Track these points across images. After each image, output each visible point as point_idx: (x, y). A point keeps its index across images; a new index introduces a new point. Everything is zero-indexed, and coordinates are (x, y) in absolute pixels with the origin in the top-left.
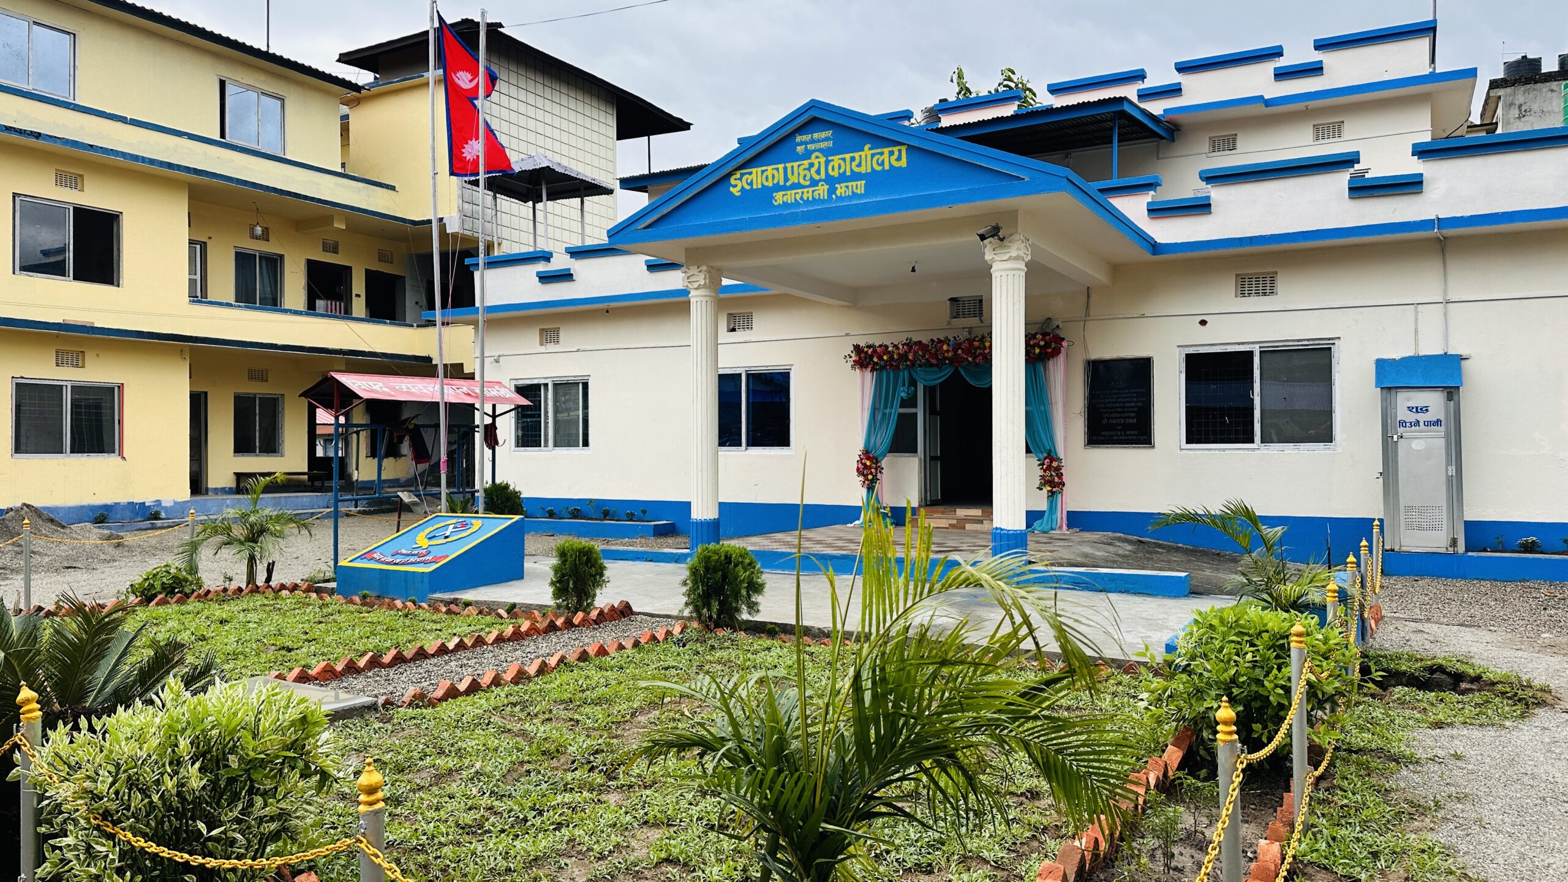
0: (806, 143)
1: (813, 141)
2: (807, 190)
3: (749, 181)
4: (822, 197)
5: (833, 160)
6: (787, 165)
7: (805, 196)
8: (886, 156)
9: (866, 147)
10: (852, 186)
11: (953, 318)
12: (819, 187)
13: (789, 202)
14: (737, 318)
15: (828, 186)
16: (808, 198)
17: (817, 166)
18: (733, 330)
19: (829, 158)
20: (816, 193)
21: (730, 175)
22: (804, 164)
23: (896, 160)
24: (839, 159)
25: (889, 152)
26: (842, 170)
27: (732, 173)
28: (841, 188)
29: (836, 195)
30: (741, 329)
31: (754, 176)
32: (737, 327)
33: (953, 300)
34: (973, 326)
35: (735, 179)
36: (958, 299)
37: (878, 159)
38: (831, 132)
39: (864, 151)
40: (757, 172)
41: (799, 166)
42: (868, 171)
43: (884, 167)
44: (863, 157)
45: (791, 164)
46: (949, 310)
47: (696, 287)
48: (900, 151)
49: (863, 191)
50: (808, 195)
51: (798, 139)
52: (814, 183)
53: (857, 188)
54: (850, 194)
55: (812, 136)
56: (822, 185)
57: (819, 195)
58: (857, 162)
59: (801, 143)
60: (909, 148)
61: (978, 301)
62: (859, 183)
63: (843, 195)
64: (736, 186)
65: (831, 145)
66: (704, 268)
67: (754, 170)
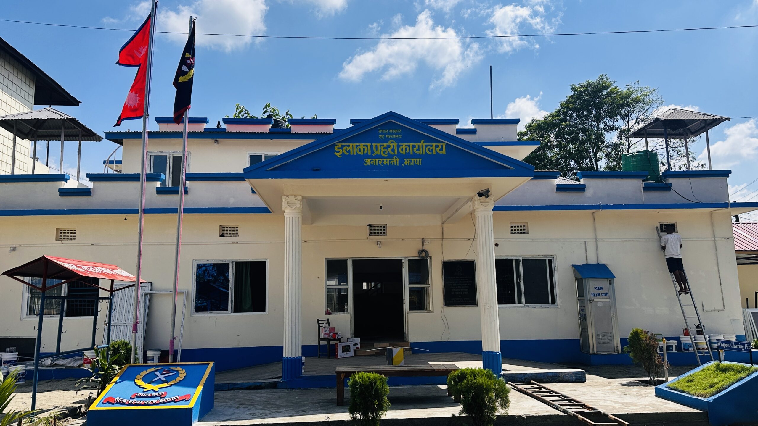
0: (385, 134)
1: (389, 133)
2: (386, 159)
3: (347, 150)
4: (395, 165)
5: (402, 145)
6: (373, 144)
7: (385, 163)
8: (434, 147)
9: (422, 141)
10: (414, 161)
11: (370, 235)
12: (394, 159)
13: (375, 164)
14: (225, 228)
15: (399, 159)
16: (387, 164)
17: (392, 147)
18: (222, 236)
19: (400, 144)
20: (392, 162)
21: (334, 145)
22: (384, 145)
23: (439, 150)
24: (406, 145)
25: (436, 145)
26: (408, 151)
27: (336, 144)
28: (407, 161)
29: (404, 164)
30: (228, 235)
31: (351, 148)
32: (225, 234)
33: (370, 225)
34: (382, 240)
35: (338, 148)
36: (372, 225)
37: (429, 148)
38: (400, 130)
39: (421, 143)
40: (353, 145)
41: (380, 146)
42: (423, 154)
43: (433, 153)
44: (420, 146)
45: (376, 144)
46: (368, 231)
47: (293, 208)
48: (442, 146)
49: (421, 164)
50: (386, 162)
51: (380, 131)
52: (390, 156)
53: (417, 162)
54: (413, 164)
55: (389, 131)
56: (395, 158)
57: (394, 163)
58: (417, 148)
59: (382, 134)
60: (447, 145)
61: (382, 227)
62: (418, 160)
63: (409, 165)
64: (339, 152)
65: (401, 137)
66: (300, 198)
67: (351, 145)
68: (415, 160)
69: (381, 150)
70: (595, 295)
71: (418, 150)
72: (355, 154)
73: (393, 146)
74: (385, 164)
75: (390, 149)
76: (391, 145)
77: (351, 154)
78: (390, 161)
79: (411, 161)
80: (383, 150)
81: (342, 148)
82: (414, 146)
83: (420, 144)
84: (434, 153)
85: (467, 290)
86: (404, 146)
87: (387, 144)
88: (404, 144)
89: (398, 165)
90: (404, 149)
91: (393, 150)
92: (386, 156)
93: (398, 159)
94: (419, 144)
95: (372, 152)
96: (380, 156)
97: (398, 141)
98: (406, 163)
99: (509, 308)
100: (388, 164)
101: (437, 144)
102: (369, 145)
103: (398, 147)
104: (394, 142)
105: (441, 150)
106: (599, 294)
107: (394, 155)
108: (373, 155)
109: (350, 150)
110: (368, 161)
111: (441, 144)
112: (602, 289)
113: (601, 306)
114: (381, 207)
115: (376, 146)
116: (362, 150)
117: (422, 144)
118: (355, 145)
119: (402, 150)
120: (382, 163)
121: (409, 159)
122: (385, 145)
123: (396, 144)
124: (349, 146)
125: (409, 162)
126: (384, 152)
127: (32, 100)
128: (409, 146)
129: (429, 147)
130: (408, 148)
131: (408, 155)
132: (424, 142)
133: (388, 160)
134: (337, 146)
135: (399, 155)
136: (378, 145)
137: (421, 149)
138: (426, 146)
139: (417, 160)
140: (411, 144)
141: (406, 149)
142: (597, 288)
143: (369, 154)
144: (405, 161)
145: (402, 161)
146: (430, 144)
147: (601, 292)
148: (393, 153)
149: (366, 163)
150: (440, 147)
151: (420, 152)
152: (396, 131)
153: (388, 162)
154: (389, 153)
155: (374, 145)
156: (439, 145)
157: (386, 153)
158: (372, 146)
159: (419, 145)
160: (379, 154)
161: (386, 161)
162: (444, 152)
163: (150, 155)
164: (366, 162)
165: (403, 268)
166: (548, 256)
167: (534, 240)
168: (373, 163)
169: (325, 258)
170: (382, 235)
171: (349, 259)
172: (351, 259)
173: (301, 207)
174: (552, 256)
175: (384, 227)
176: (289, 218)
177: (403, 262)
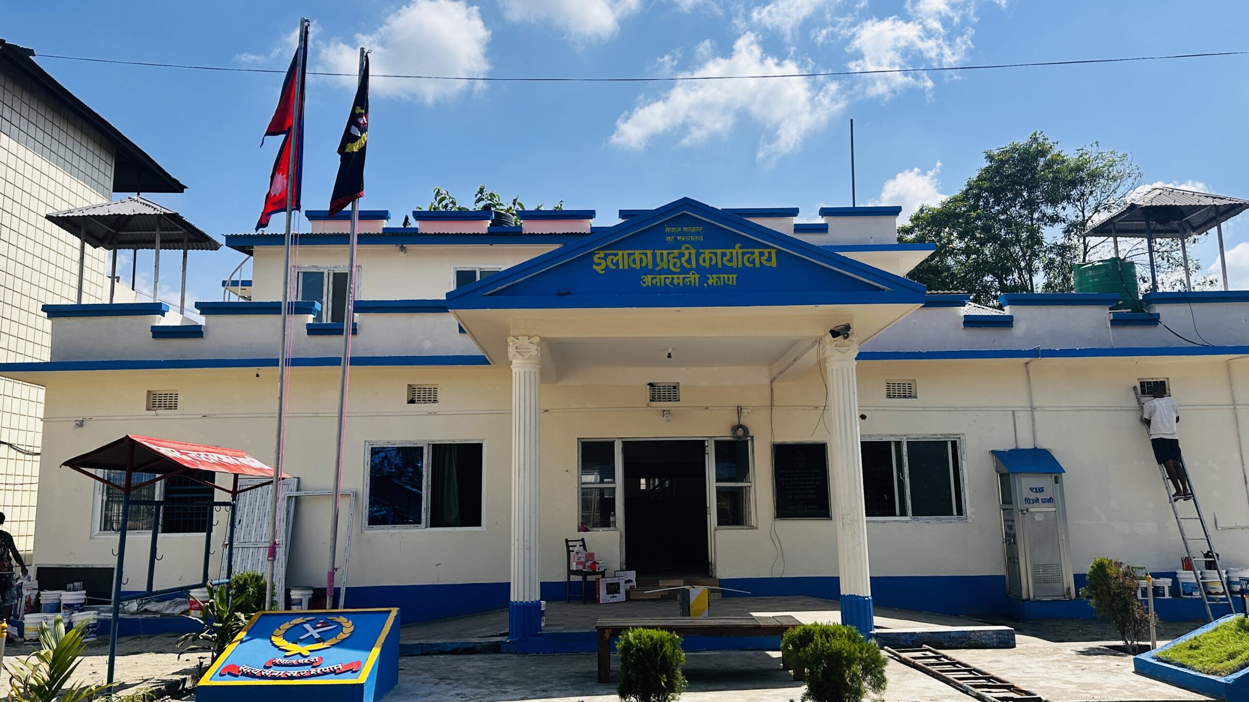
0: (676, 234)
1: (682, 234)
2: (678, 276)
3: (614, 261)
4: (693, 285)
5: (704, 253)
6: (656, 251)
7: (676, 282)
8: (756, 256)
9: (737, 246)
10: (724, 278)
11: (651, 401)
12: (691, 275)
13: (659, 285)
14: (417, 390)
15: (699, 276)
16: (679, 283)
17: (687, 256)
18: (411, 401)
19: (700, 251)
20: (687, 280)
21: (593, 254)
22: (673, 253)
23: (766, 260)
24: (710, 253)
25: (760, 252)
26: (713, 263)
27: (596, 252)
28: (713, 278)
29: (707, 284)
30: (422, 401)
31: (620, 257)
32: (416, 399)
33: (651, 385)
34: (672, 409)
35: (599, 258)
36: (655, 384)
37: (749, 258)
38: (701, 228)
39: (735, 248)
40: (623, 254)
41: (669, 254)
42: (739, 267)
43: (755, 264)
44: (734, 254)
45: (661, 251)
46: (648, 393)
47: (526, 357)
48: (770, 253)
49: (735, 284)
50: (678, 281)
51: (667, 230)
52: (684, 271)
53: (728, 280)
54: (722, 284)
55: (682, 229)
56: (693, 274)
57: (690, 282)
58: (728, 257)
59: (671, 234)
60: (778, 252)
61: (672, 388)
62: (731, 276)
63: (715, 284)
64: (600, 264)
65: (702, 240)
66: (536, 340)
67: (620, 252)
68: (726, 276)
69: (669, 261)
70: (1031, 501)
71: (731, 260)
72: (626, 267)
73: (690, 253)
74: (676, 284)
75: (683, 260)
76: (686, 252)
77: (621, 267)
78: (684, 278)
79: (719, 278)
80: (672, 261)
81: (605, 258)
82: (724, 255)
83: (734, 251)
84: (758, 265)
85: (813, 491)
86: (707, 253)
87: (680, 251)
88: (707, 251)
89: (697, 284)
90: (707, 258)
91: (689, 261)
92: (678, 270)
93: (697, 276)
94: (731, 250)
95: (655, 264)
96: (668, 271)
97: (698, 246)
98: (710, 282)
99: (884, 522)
100: (681, 284)
101: (761, 250)
102: (649, 252)
103: (698, 255)
104: (690, 247)
105: (769, 259)
106: (1037, 500)
107: (691, 269)
108: (657, 269)
109: (618, 261)
110: (648, 279)
111: (769, 250)
112: (1043, 491)
113: (1040, 520)
114: (670, 354)
115: (662, 254)
116: (638, 261)
117: (737, 250)
118: (626, 252)
119: (704, 261)
120: (672, 283)
121: (714, 276)
122: (676, 252)
123: (693, 252)
124: (616, 255)
125: (715, 281)
126: (675, 264)
127: (110, 184)
128: (715, 254)
129: (749, 255)
130: (714, 258)
131: (714, 270)
132: (740, 248)
133: (681, 276)
134: (598, 256)
135: (699, 269)
136: (665, 252)
137: (735, 259)
138: (744, 254)
139: (728, 277)
140: (719, 251)
141: (711, 259)
142: (1034, 490)
143: (650, 267)
144: (709, 278)
145: (703, 279)
146: (750, 250)
147: (1040, 496)
148: (688, 266)
149: (644, 283)
150: (767, 255)
151: (734, 264)
152: (694, 230)
153: (681, 281)
154: (682, 266)
155: (658, 252)
156: (766, 251)
157: (678, 265)
158: (654, 255)
159: (731, 253)
160: (666, 267)
161: (678, 278)
162: (774, 263)
163: (297, 271)
164: (644, 280)
165: (707, 455)
166: (950, 436)
167: (927, 409)
168: (656, 282)
169: (578, 439)
170: (671, 401)
171: (617, 440)
172: (620, 441)
173: (539, 355)
174: (958, 436)
175: (675, 387)
176: (519, 373)
177: (706, 444)
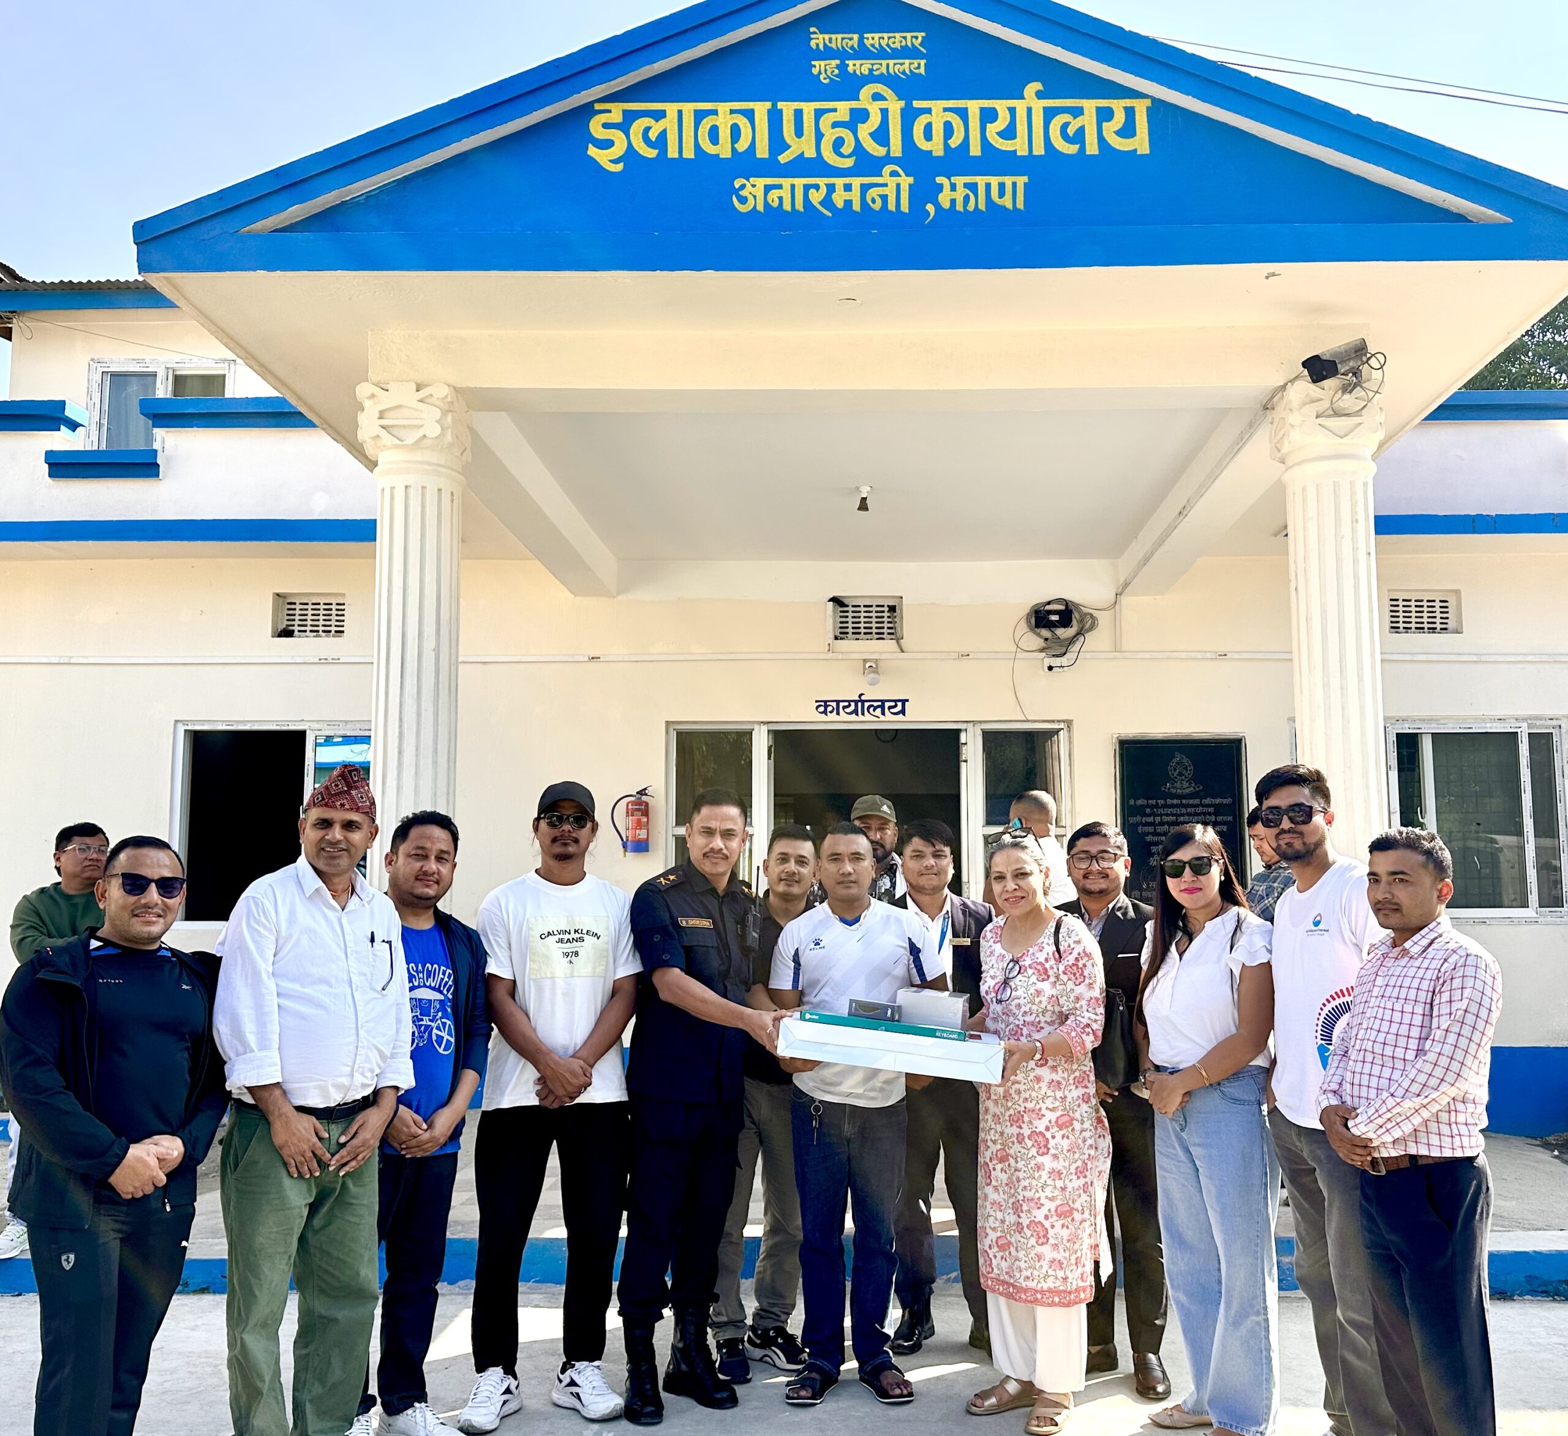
0: (842, 55)
1: (862, 53)
2: (847, 180)
3: (653, 135)
4: (892, 207)
5: (928, 111)
6: (781, 105)
7: (839, 199)
8: (1089, 120)
9: (1032, 88)
10: (988, 186)
11: (836, 638)
12: (885, 178)
13: (787, 206)
15: (911, 180)
16: (848, 203)
17: (875, 120)
18: (287, 633)
19: (917, 104)
20: (873, 193)
21: (587, 111)
22: (835, 110)
23: (1117, 133)
24: (945, 110)
25: (1099, 110)
26: (955, 142)
27: (597, 107)
28: (953, 187)
29: (938, 206)
30: (308, 633)
31: (669, 123)
32: (296, 628)
33: (837, 601)
34: (883, 657)
35: (606, 126)
36: (846, 601)
37: (1065, 126)
38: (921, 35)
39: (1023, 98)
40: (680, 112)
41: (819, 114)
42: (1035, 153)
43: (1083, 148)
44: (1021, 115)
45: (796, 105)
46: (830, 621)
47: (410, 441)
48: (1130, 112)
49: (1020, 205)
50: (847, 196)
51: (819, 40)
52: (867, 165)
53: (1002, 194)
54: (982, 206)
55: (861, 39)
56: (894, 174)
57: (884, 198)
58: (1001, 124)
59: (828, 53)
60: (1158, 109)
62: (1008, 181)
63: (959, 207)
64: (608, 144)
65: (922, 71)
66: (440, 391)
67: (671, 108)
68: (994, 181)
69: (819, 136)
71: (1009, 133)
72: (689, 153)
73: (884, 112)
74: (840, 204)
75: (865, 131)
76: (874, 109)
77: (672, 153)
78: (865, 188)
79: (973, 187)
80: (830, 135)
81: (624, 126)
82: (989, 116)
83: (1020, 106)
84: (1092, 148)
86: (938, 112)
87: (854, 104)
88: (937, 106)
89: (905, 207)
90: (938, 127)
91: (881, 136)
92: (849, 163)
93: (906, 181)
94: (1011, 103)
95: (778, 144)
96: (815, 167)
97: (905, 87)
98: (944, 199)
100: (856, 207)
101: (1103, 103)
102: (761, 109)
103: (909, 116)
104: (887, 92)
105: (1128, 130)
107: (888, 159)
108: (784, 158)
109: (663, 134)
110: (755, 190)
111: (1128, 103)
114: (864, 499)
115: (798, 114)
116: (725, 134)
117: (1031, 101)
118: (689, 108)
119: (928, 134)
120: (827, 202)
121: (960, 181)
122: (843, 109)
123: (895, 106)
124: (659, 115)
125: (961, 193)
126: (838, 143)
128: (963, 113)
129: (1065, 118)
130: (956, 122)
131: (957, 161)
132: (1040, 95)
133: (856, 182)
134: (602, 118)
135: (913, 160)
136: (809, 108)
137: (1021, 128)
138: (1050, 114)
139: (1002, 186)
140: (974, 106)
141: (948, 127)
143: (763, 153)
144: (940, 188)
145: (924, 192)
146: (1069, 102)
148: (878, 151)
149: (743, 200)
150: (1119, 118)
151: (1019, 146)
152: (897, 40)
153: (855, 196)
154: (859, 149)
155: (787, 108)
156: (1118, 106)
157: (848, 148)
158: (775, 117)
159: (1012, 111)
160: (810, 153)
162: (1141, 143)
163: (100, 370)
164: (743, 193)
165: (963, 765)
167: (1483, 658)
168: (781, 199)
169: (668, 723)
170: (883, 639)
171: (756, 727)
172: (764, 729)
173: (449, 437)
174: (1555, 723)
175: (892, 609)
177: (963, 739)
